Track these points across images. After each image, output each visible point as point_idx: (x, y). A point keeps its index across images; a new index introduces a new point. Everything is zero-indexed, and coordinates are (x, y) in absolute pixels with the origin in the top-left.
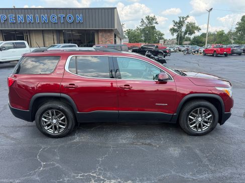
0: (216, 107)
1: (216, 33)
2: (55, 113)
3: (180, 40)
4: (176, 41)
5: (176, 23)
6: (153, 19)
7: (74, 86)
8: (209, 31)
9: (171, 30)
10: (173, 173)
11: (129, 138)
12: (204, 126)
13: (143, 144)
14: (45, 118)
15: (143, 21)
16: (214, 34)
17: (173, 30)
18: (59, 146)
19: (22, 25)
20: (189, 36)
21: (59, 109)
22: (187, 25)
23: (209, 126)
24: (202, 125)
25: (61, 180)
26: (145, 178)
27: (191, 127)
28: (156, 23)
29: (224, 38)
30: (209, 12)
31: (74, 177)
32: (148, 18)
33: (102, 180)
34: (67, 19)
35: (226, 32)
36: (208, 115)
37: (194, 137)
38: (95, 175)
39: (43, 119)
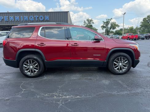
0: (130, 56)
1: (128, 28)
2: (31, 62)
3: (108, 32)
4: (105, 33)
5: (105, 23)
6: (91, 21)
7: (43, 44)
8: (124, 27)
9: (102, 26)
10: (105, 92)
11: (78, 77)
12: (123, 68)
13: (86, 79)
14: (26, 65)
15: (85, 22)
16: (127, 29)
17: (103, 27)
18: (34, 81)
19: (12, 22)
20: (113, 30)
21: (34, 59)
22: (111, 24)
23: (126, 68)
24: (122, 68)
25: (35, 97)
26: (88, 95)
27: (115, 69)
28: (93, 23)
29: (134, 31)
30: (124, 15)
31: (43, 95)
32: (88, 20)
33: (61, 96)
34: (40, 18)
35: (135, 28)
36: (126, 61)
37: (117, 75)
38: (56, 94)
39: (24, 65)
